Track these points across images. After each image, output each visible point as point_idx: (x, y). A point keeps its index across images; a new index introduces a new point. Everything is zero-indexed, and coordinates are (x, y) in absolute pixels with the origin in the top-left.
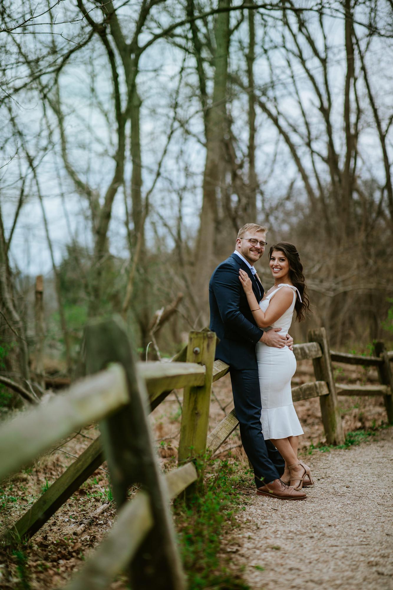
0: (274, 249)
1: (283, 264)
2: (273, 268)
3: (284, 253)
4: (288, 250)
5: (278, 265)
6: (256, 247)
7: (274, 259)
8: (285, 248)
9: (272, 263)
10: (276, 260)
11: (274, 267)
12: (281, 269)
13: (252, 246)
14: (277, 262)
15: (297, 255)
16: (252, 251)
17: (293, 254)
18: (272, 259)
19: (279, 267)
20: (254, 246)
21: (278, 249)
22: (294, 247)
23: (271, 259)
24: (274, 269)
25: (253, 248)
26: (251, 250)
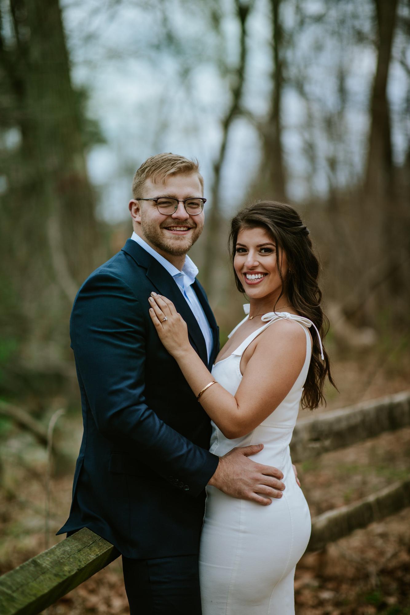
0: (242, 224)
1: (269, 260)
2: (245, 274)
3: (269, 233)
4: (277, 223)
5: (256, 264)
6: (174, 215)
7: (244, 250)
8: (269, 217)
9: (239, 260)
10: (251, 252)
11: (245, 270)
12: (265, 274)
13: (163, 217)
14: (254, 256)
15: (304, 232)
16: (168, 228)
17: (294, 233)
18: (239, 250)
19: (260, 270)
20: (170, 216)
21: (253, 223)
22: (294, 212)
23: (235, 250)
24: (249, 276)
25: (169, 220)
26: (164, 226)
